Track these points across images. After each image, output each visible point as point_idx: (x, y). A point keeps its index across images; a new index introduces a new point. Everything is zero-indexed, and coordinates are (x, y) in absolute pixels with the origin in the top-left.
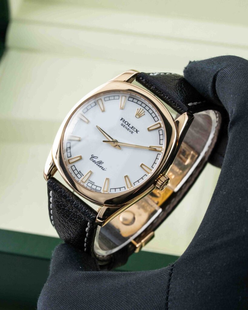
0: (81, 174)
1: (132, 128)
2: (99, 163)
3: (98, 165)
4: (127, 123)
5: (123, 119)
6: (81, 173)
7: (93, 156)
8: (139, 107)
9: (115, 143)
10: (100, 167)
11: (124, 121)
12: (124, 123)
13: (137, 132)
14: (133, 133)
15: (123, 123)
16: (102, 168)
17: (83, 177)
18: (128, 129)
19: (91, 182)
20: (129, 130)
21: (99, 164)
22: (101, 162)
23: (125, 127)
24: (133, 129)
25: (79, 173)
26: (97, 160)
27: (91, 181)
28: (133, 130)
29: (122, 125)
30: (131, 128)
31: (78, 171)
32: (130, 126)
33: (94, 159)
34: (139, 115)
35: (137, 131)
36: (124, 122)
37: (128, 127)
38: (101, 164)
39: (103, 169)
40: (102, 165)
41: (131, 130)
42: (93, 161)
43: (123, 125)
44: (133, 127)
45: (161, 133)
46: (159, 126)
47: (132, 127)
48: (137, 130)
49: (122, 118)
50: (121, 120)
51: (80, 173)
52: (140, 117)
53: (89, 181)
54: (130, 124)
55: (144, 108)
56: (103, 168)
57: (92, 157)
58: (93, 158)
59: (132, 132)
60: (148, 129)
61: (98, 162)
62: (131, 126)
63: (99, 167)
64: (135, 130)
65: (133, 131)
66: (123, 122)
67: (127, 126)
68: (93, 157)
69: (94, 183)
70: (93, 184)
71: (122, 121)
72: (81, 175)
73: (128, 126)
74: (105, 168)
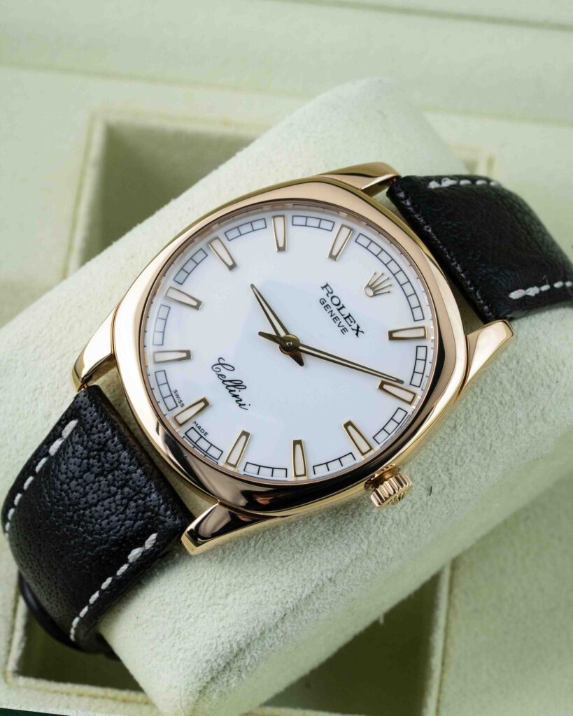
0: (176, 399)
1: (348, 320)
2: (234, 386)
3: (230, 391)
4: (336, 301)
5: (328, 287)
6: (178, 396)
7: (222, 361)
8: (381, 269)
9: (293, 349)
10: (235, 396)
11: (332, 293)
12: (328, 300)
13: (357, 334)
14: (346, 333)
15: (325, 297)
16: (239, 401)
17: (179, 409)
18: (336, 319)
19: (197, 429)
20: (338, 322)
21: (232, 388)
22: (238, 384)
23: (329, 310)
24: (349, 322)
25: (174, 395)
26: (230, 375)
27: (199, 427)
28: (347, 322)
29: (322, 302)
30: (345, 318)
31: (173, 389)
32: (342, 311)
33: (224, 372)
34: (375, 289)
35: (358, 330)
36: (330, 295)
37: (337, 314)
38: (237, 390)
39: (240, 405)
40: (242, 394)
41: (344, 323)
42: (219, 375)
43: (326, 304)
44: (350, 315)
45: (421, 355)
46: (420, 333)
47: (348, 317)
48: (358, 327)
49: (327, 285)
50: (323, 288)
51: (175, 397)
52: (375, 295)
53: (194, 426)
54: (343, 307)
55: (394, 275)
56: (241, 400)
57: (220, 364)
58: (220, 366)
59: (344, 330)
60: (391, 333)
61: (231, 381)
62: (345, 312)
63: (230, 395)
64: (355, 326)
65: (347, 326)
66: (327, 295)
67: (334, 309)
68: (222, 364)
69: (206, 434)
70: (203, 435)
71: (325, 291)
72: (177, 401)
73: (339, 310)
74: (247, 404)
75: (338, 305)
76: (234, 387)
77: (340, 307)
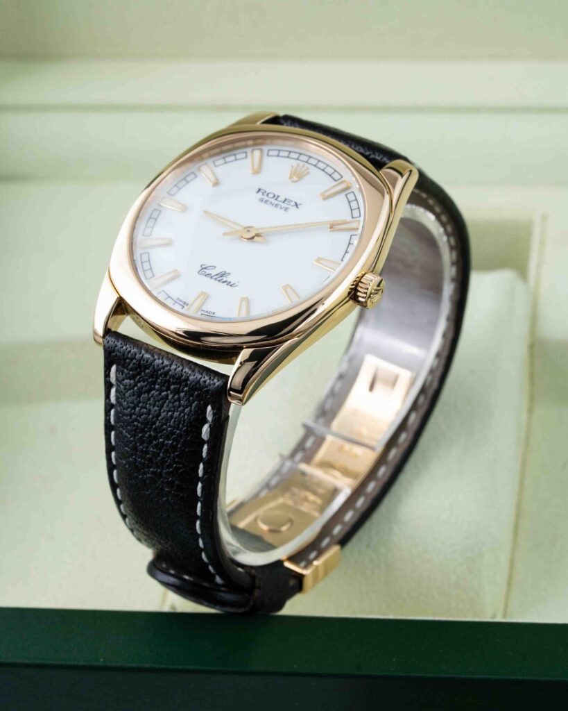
1: (285, 202)
3: (219, 281)
4: (271, 195)
5: (261, 191)
6: (181, 300)
7: (203, 267)
8: (295, 163)
9: (254, 237)
10: (223, 282)
11: (266, 192)
12: (266, 198)
13: (297, 207)
14: (289, 211)
15: (262, 197)
16: (229, 284)
17: (186, 308)
18: (277, 205)
20: (279, 207)
21: (221, 278)
22: (223, 274)
23: (269, 202)
24: (287, 203)
25: (178, 301)
26: (214, 272)
27: (207, 313)
29: (261, 200)
30: (283, 202)
31: (175, 299)
32: (279, 199)
33: (208, 272)
34: (297, 176)
35: (296, 205)
36: (266, 194)
37: (276, 202)
38: (224, 278)
39: (231, 286)
40: (229, 279)
41: (283, 205)
42: (206, 275)
43: (264, 200)
44: (286, 199)
45: (351, 197)
46: (345, 185)
48: (296, 203)
49: (259, 190)
52: (299, 179)
53: (202, 313)
54: (278, 196)
55: (306, 162)
57: (203, 269)
59: (286, 209)
60: (322, 194)
61: (217, 275)
62: (282, 198)
64: (293, 204)
65: (287, 206)
66: (263, 195)
67: (273, 201)
68: (205, 268)
69: (214, 313)
70: (211, 316)
71: (260, 194)
72: (182, 304)
73: (276, 199)
74: (236, 282)
75: (274, 196)
76: (221, 277)
77: (276, 197)
